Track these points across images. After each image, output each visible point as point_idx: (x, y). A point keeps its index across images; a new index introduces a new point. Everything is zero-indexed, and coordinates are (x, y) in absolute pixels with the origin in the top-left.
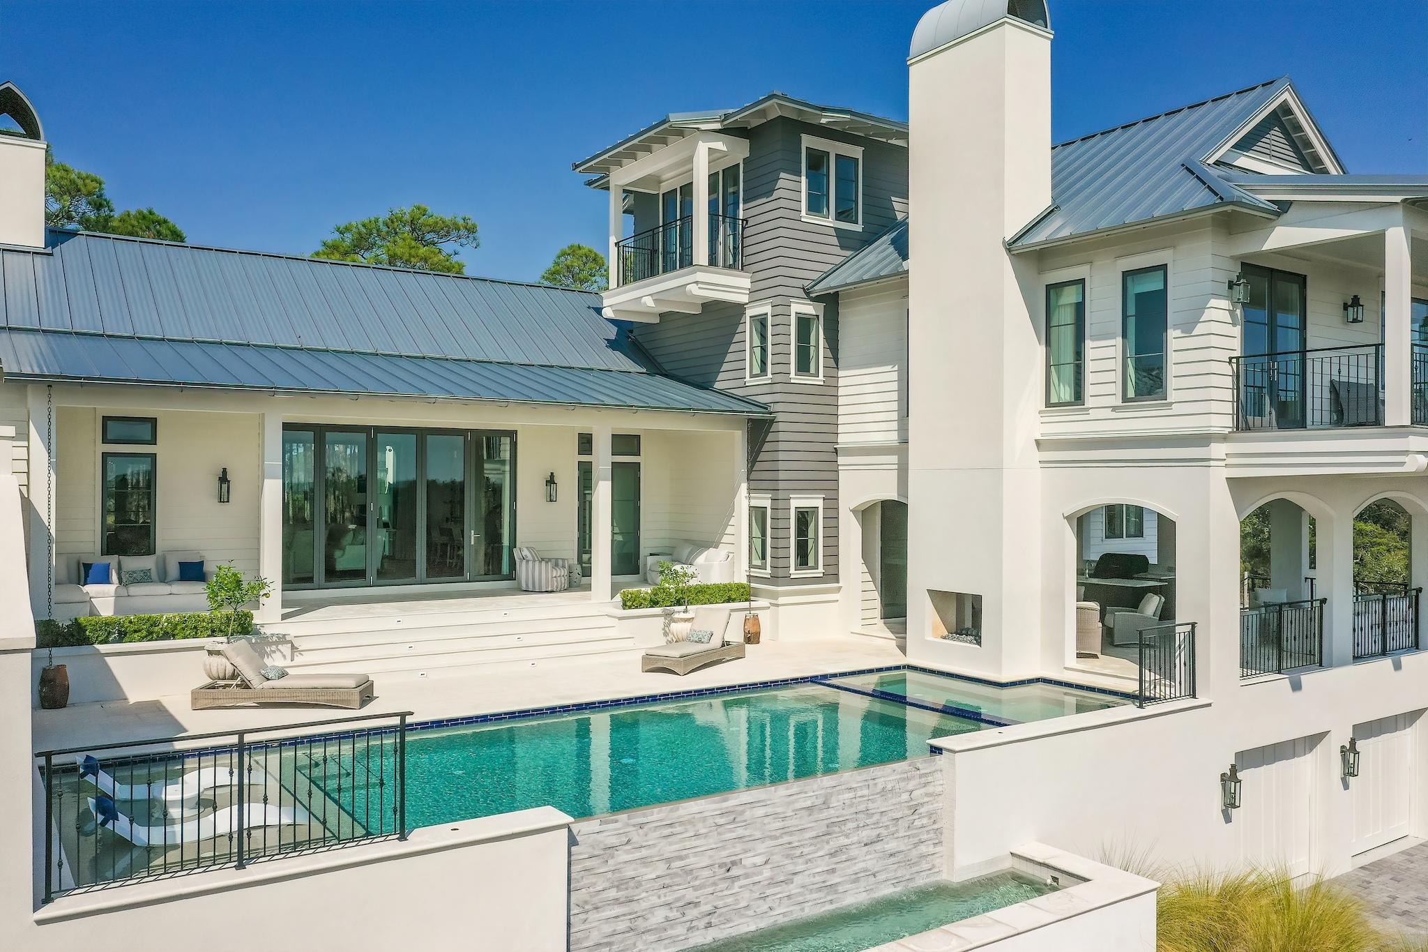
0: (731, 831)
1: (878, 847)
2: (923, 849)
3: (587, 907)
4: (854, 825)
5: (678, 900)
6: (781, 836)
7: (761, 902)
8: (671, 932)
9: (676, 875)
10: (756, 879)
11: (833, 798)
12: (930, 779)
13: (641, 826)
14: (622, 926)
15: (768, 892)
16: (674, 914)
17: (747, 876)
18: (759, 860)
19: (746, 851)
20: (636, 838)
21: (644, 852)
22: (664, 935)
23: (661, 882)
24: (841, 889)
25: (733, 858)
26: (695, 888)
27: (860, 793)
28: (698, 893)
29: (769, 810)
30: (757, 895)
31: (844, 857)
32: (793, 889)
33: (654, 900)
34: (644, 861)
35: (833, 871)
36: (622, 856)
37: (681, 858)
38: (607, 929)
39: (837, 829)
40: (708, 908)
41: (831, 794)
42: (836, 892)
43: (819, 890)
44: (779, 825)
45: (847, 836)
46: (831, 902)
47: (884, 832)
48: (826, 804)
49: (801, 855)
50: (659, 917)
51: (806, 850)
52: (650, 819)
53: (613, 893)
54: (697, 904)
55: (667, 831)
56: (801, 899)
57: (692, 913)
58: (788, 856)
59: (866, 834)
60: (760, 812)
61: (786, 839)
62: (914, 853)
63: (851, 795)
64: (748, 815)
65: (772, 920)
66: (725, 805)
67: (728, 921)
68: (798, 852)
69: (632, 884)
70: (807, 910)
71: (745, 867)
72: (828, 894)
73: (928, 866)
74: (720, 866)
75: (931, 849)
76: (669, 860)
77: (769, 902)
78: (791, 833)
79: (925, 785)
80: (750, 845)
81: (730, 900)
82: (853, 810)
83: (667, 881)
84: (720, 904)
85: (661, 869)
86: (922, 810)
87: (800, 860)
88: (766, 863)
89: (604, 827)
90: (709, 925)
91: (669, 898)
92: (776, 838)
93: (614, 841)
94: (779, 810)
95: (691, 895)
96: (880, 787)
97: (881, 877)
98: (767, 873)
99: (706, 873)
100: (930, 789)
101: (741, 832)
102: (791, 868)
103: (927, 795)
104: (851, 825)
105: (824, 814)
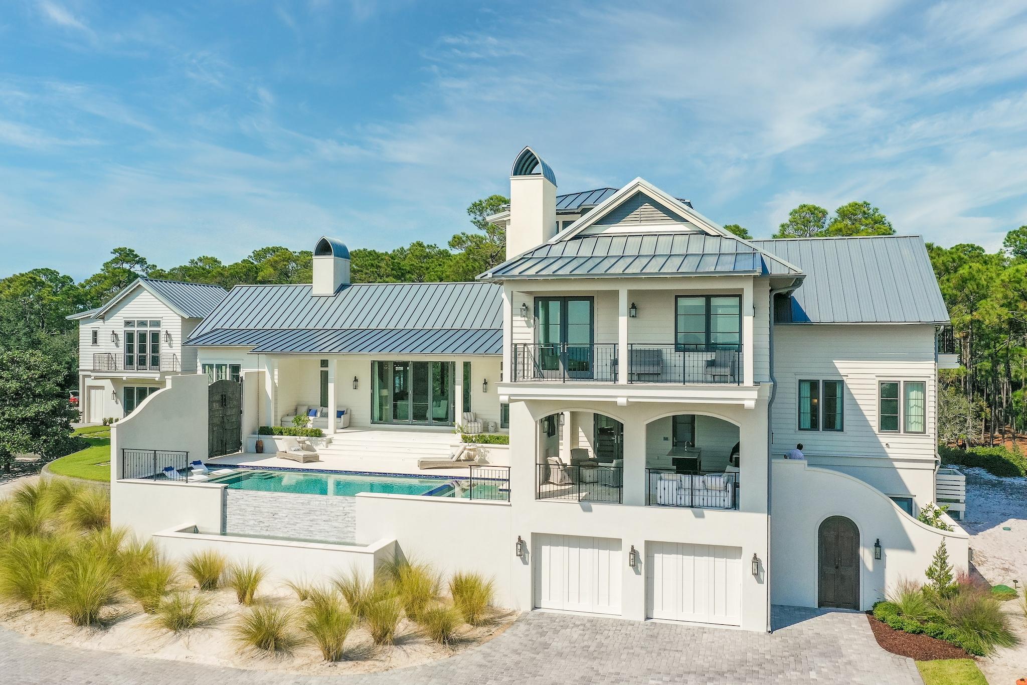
0: (275, 503)
1: (330, 523)
2: (349, 529)
3: (232, 513)
4: (320, 513)
5: (258, 519)
6: (292, 509)
7: (285, 528)
8: (255, 528)
9: (257, 512)
10: (283, 520)
11: (312, 502)
12: (352, 505)
13: (247, 495)
14: (241, 522)
15: (287, 526)
16: (256, 523)
17: (280, 519)
18: (284, 515)
19: (280, 511)
20: (245, 497)
21: (248, 503)
22: (253, 528)
23: (252, 513)
24: (314, 533)
25: (276, 512)
26: (263, 518)
27: (322, 503)
28: (264, 519)
29: (288, 500)
30: (283, 525)
31: (315, 523)
32: (296, 527)
33: (250, 517)
34: (247, 505)
35: (311, 526)
36: (241, 502)
37: (258, 507)
38: (237, 521)
39: (313, 512)
40: (267, 525)
41: (311, 501)
42: (312, 533)
43: (306, 531)
44: (291, 505)
45: (317, 516)
46: (310, 536)
47: (332, 518)
48: (309, 503)
49: (299, 518)
50: (252, 522)
51: (301, 517)
52: (249, 493)
53: (238, 512)
54: (264, 523)
55: (255, 498)
56: (299, 532)
57: (262, 525)
58: (294, 517)
59: (324, 518)
60: (285, 500)
61: (294, 511)
62: (345, 529)
63: (318, 503)
64: (280, 500)
65: (288, 535)
66: (273, 495)
67: (274, 531)
68: (298, 516)
69: (244, 511)
70: (301, 536)
71: (279, 516)
72: (309, 533)
73: (351, 536)
74: (271, 513)
75: (352, 530)
76: (255, 507)
77: (287, 529)
78: (296, 510)
79: (351, 506)
80: (281, 509)
81: (274, 524)
82: (319, 508)
83: (254, 513)
84: (271, 525)
85: (252, 509)
86: (350, 515)
87: (299, 519)
88: (286, 516)
89: (236, 492)
90: (267, 530)
91: (255, 518)
92: (290, 509)
93: (239, 497)
94: (291, 501)
95: (262, 519)
96: (330, 503)
97: (332, 534)
98: (287, 520)
99: (266, 514)
100: (352, 508)
101: (278, 505)
102: (295, 521)
103: (351, 510)
104: (318, 513)
105: (308, 506)
